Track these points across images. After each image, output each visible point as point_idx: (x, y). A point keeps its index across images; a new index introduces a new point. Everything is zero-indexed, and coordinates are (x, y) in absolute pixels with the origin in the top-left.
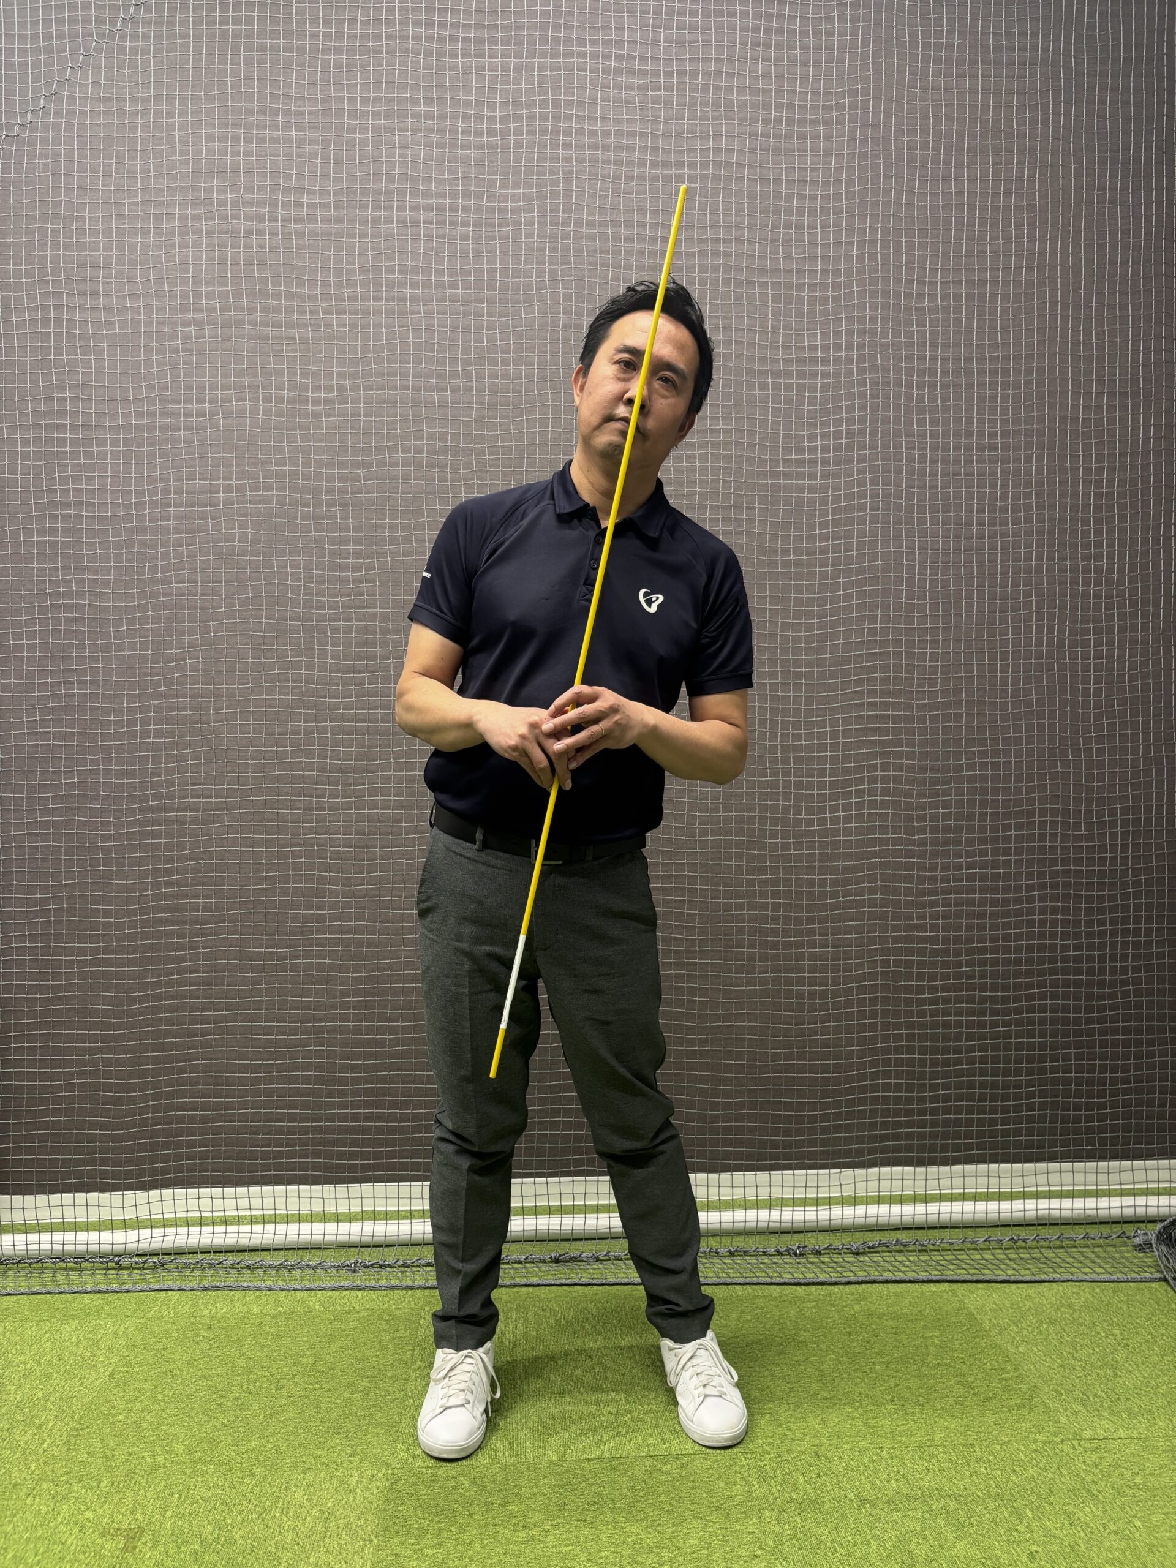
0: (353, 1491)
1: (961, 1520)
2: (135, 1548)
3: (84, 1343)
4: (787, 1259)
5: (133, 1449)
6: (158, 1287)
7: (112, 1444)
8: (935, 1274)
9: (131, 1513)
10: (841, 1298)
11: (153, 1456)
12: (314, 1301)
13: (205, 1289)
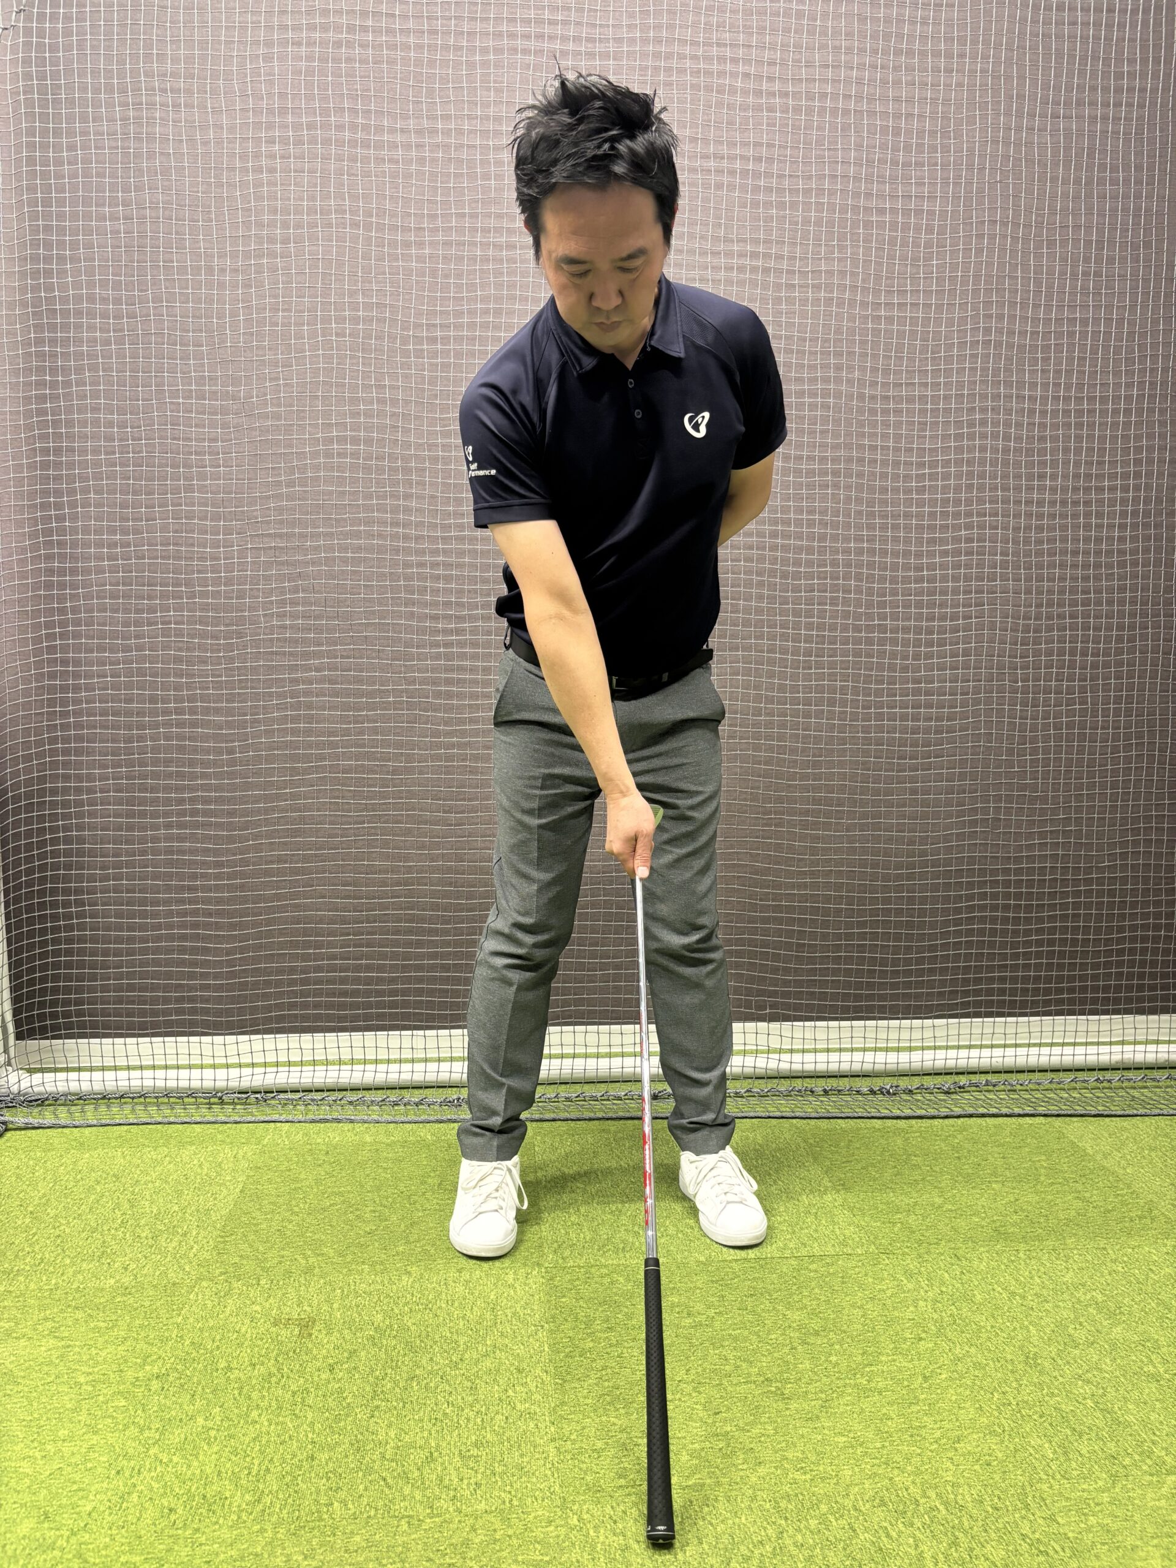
0: (511, 1286)
1: (1112, 1309)
2: (310, 1335)
3: (206, 1165)
4: (880, 1097)
5: (282, 1253)
6: (267, 1119)
7: (261, 1248)
8: (1028, 1110)
9: (298, 1306)
10: (942, 1129)
11: (306, 1258)
12: (426, 1133)
13: (313, 1121)
